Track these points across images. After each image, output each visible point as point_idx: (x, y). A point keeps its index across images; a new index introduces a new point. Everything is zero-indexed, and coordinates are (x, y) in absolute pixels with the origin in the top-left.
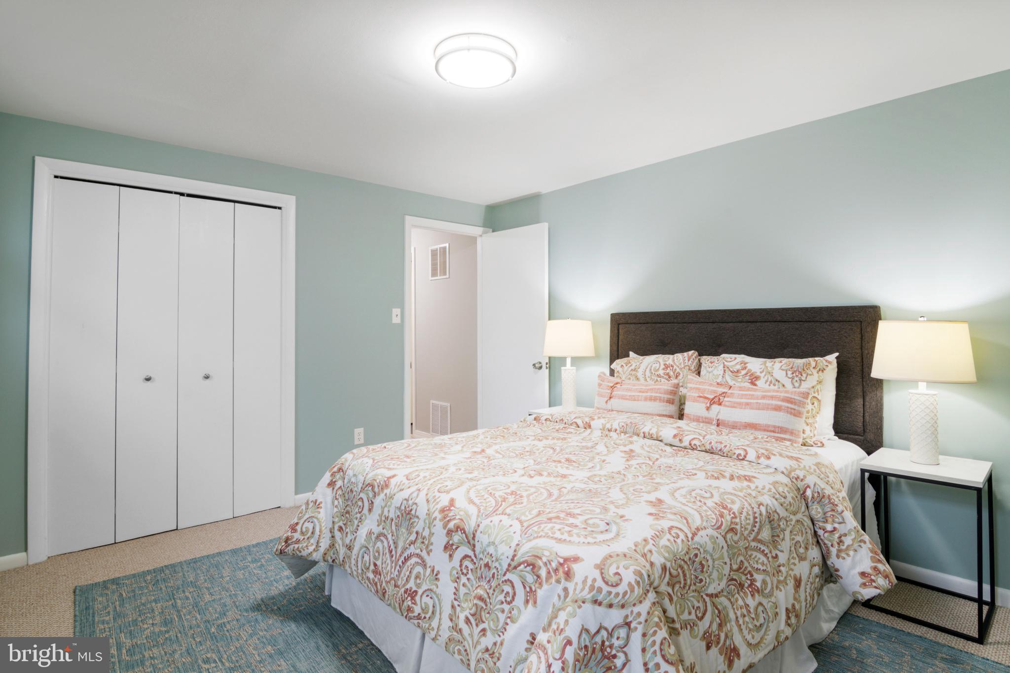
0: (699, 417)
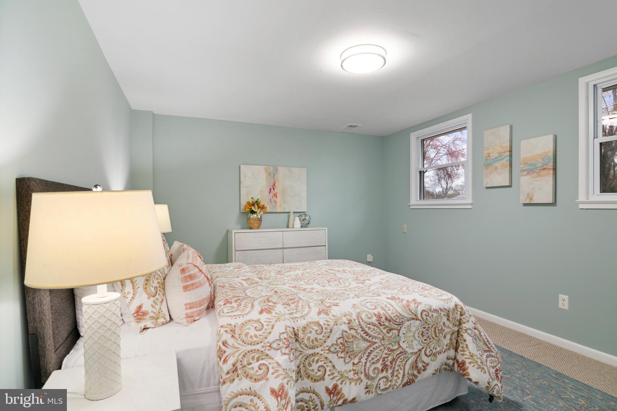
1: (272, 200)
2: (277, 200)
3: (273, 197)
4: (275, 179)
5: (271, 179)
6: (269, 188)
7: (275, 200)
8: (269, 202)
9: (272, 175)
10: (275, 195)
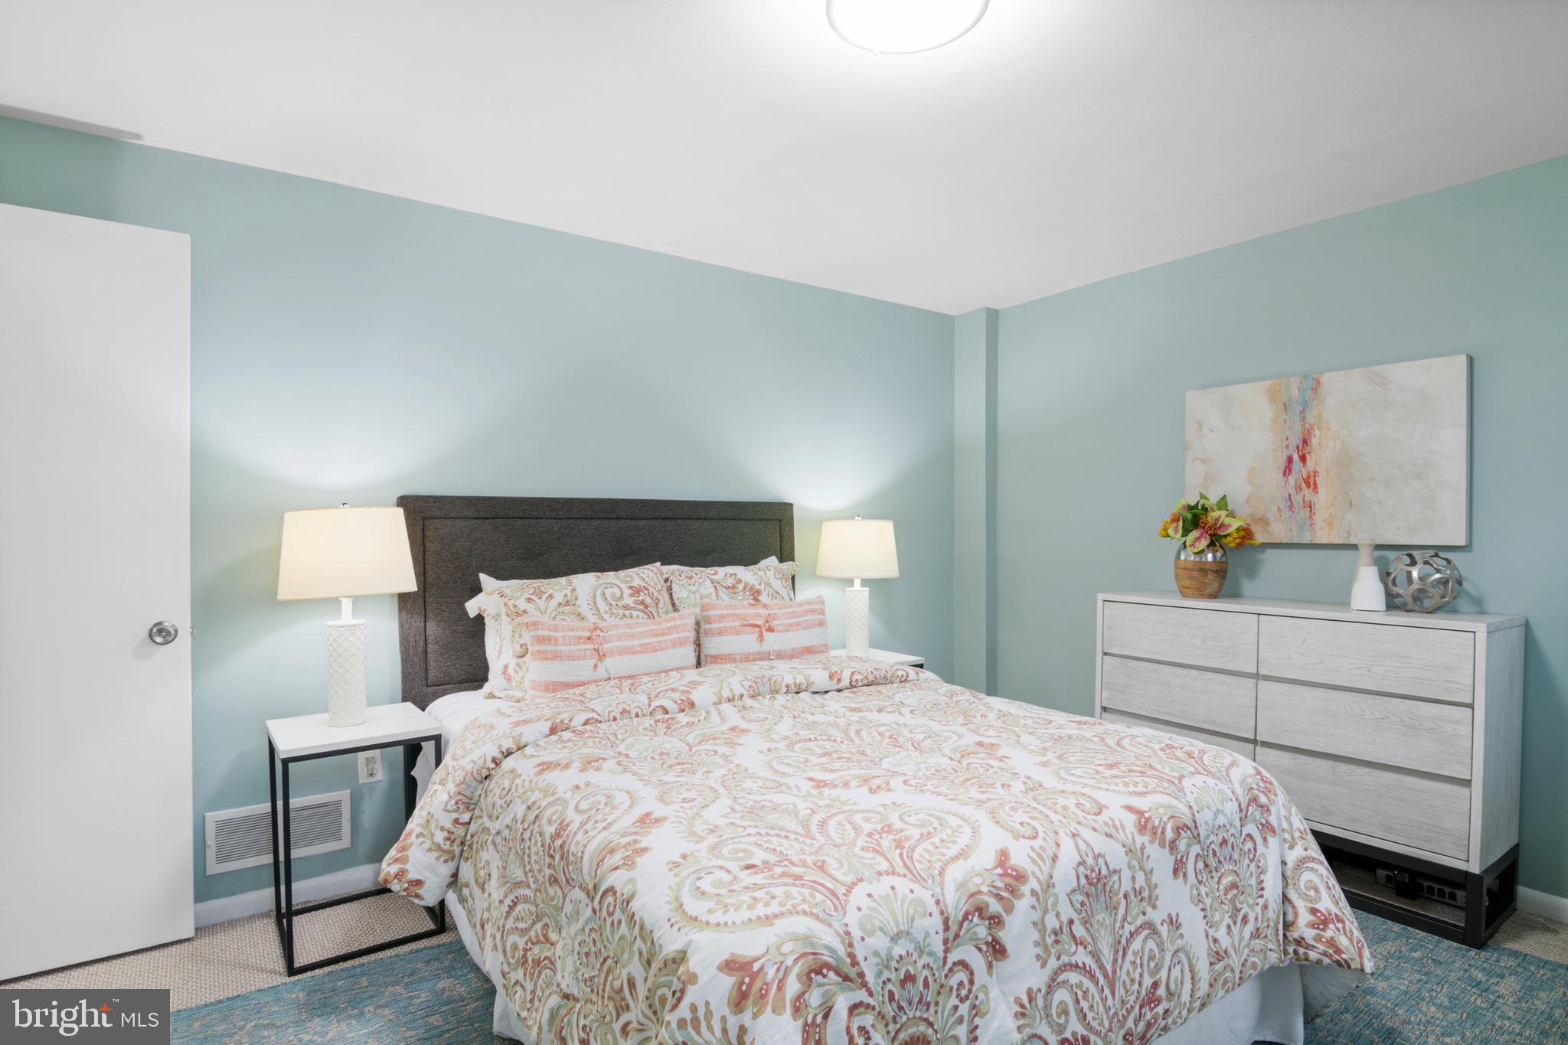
0: (749, 654)
1: (1297, 499)
2: (1315, 500)
3: (1301, 489)
4: (1311, 419)
5: (1293, 423)
6: (1285, 457)
7: (1307, 498)
8: (1282, 507)
9: (1298, 408)
10: (1310, 482)
